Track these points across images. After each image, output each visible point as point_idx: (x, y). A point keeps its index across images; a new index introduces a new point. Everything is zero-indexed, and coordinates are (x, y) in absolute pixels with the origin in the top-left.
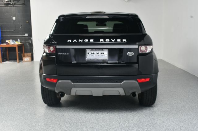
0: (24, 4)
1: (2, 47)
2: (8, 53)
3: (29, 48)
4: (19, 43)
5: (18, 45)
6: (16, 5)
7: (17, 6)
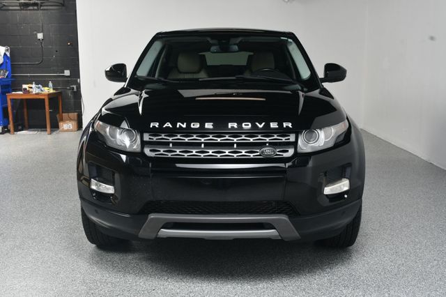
0: (63, 5)
1: (13, 99)
2: (27, 112)
3: (72, 100)
4: (52, 91)
5: (49, 95)
6: (45, 8)
7: (47, 10)
